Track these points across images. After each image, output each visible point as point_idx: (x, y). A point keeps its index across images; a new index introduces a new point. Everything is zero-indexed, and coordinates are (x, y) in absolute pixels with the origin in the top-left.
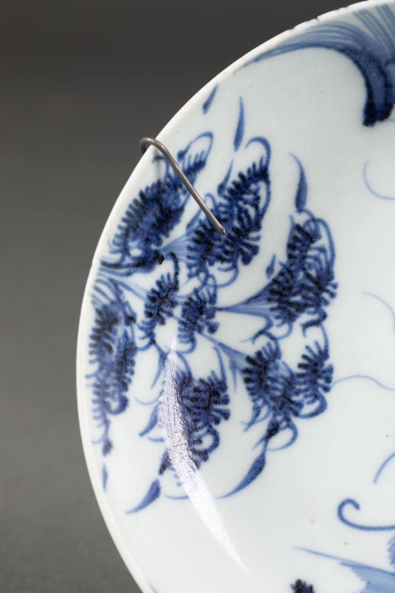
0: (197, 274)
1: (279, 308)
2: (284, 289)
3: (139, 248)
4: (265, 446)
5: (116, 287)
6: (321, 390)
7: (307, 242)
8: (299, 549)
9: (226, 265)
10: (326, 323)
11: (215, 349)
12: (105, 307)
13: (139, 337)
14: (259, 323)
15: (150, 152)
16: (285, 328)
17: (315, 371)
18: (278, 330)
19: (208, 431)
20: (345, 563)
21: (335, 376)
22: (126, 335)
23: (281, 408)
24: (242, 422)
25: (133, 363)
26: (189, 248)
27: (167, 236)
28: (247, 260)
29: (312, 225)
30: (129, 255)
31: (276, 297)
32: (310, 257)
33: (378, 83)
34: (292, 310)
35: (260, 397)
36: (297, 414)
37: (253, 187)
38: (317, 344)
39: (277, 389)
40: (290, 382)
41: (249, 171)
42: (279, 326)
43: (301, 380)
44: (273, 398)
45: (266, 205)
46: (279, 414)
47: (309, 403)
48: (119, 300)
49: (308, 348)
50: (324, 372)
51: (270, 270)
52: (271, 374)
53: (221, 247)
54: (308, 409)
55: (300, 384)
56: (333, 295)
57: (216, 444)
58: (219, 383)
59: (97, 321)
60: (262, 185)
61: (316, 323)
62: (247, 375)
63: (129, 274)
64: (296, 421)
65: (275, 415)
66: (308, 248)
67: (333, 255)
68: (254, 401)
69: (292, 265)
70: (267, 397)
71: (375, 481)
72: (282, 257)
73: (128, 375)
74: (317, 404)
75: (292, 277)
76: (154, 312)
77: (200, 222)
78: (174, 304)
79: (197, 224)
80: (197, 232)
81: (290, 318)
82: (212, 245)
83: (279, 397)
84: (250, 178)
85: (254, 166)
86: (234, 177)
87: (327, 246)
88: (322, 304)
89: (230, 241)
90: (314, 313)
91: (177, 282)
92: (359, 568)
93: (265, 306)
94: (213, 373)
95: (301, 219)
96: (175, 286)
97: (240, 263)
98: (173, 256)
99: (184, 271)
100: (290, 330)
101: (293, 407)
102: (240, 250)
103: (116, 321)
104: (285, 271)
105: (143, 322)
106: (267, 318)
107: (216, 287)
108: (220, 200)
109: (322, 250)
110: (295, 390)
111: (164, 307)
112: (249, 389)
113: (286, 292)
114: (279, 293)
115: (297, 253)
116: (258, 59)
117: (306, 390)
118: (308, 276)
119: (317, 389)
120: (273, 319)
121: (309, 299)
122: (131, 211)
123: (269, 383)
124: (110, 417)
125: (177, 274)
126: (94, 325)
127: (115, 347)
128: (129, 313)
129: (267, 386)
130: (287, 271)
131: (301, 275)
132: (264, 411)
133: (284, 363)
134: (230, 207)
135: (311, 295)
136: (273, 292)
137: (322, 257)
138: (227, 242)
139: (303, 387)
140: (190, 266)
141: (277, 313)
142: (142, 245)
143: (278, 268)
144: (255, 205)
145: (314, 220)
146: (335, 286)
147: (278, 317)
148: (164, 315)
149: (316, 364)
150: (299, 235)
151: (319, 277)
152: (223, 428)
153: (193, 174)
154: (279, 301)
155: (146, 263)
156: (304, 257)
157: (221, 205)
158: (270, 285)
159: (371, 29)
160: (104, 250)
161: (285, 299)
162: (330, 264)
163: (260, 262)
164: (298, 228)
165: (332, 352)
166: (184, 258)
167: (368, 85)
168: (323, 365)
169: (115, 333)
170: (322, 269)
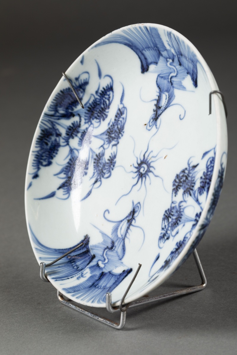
0: (88, 122)
2: (111, 131)
3: (63, 111)
4: (93, 186)
5: (52, 123)
6: (111, 169)
7: (120, 115)
8: (91, 224)
9: (98, 120)
10: (118, 145)
11: (89, 150)
12: (46, 130)
13: (62, 142)
14: (102, 143)
15: (63, 78)
16: (108, 145)
17: (111, 162)
18: (105, 146)
20: (101, 232)
21: (116, 165)
22: (56, 140)
24: (90, 177)
25: (58, 150)
26: (86, 113)
27: (76, 108)
28: (104, 120)
29: (123, 109)
30: (58, 112)
31: (108, 134)
32: (120, 121)
34: (111, 139)
35: (96, 169)
36: (103, 177)
37: (108, 93)
38: (114, 152)
39: (100, 167)
40: (104, 165)
41: (106, 87)
42: (107, 144)
43: (107, 165)
44: (99, 170)
45: (112, 100)
46: (99, 176)
47: (107, 173)
48: (54, 128)
49: (112, 153)
50: (113, 163)
51: (109, 124)
52: (100, 161)
53: (97, 114)
54: (106, 175)
55: (107, 166)
56: (122, 135)
58: (87, 162)
59: (41, 134)
60: (111, 92)
61: (115, 145)
62: (94, 161)
63: (58, 119)
64: (103, 179)
66: (120, 117)
67: (126, 121)
68: (94, 170)
71: (116, 204)
72: (113, 120)
73: (54, 154)
74: (109, 174)
75: (114, 127)
76: (70, 134)
77: (90, 104)
78: (78, 132)
79: (88, 105)
80: (88, 107)
81: (110, 142)
82: (94, 113)
84: (107, 90)
85: (108, 85)
86: (101, 89)
87: (125, 117)
88: (119, 138)
89: (100, 112)
90: (116, 141)
91: (80, 124)
92: (103, 234)
93: (105, 137)
95: (121, 106)
96: (79, 126)
97: (102, 120)
98: (79, 115)
99: (83, 121)
101: (103, 174)
102: (102, 116)
103: (51, 134)
104: (112, 125)
105: (65, 137)
106: (104, 141)
107: (93, 128)
108: (97, 97)
109: (123, 118)
110: (105, 168)
111: (74, 133)
112: (94, 166)
115: (117, 119)
116: (96, 46)
117: (107, 169)
118: (118, 127)
119: (110, 169)
120: (106, 141)
121: (116, 136)
122: (57, 97)
124: (41, 167)
125: (80, 121)
126: (39, 134)
127: (50, 144)
128: (58, 133)
129: (98, 165)
130: (113, 125)
131: (116, 127)
132: (96, 174)
133: (104, 158)
134: (100, 100)
135: (117, 134)
136: (108, 132)
137: (123, 121)
138: (99, 112)
140: (85, 119)
142: (65, 109)
143: (111, 124)
144: (109, 100)
145: (124, 107)
146: (123, 132)
147: (107, 141)
148: (74, 135)
150: (119, 112)
151: (120, 129)
153: (84, 86)
154: (109, 136)
155: (68, 115)
156: (118, 121)
157: (97, 98)
158: (108, 129)
160: (46, 110)
161: (110, 135)
162: (124, 124)
163: (107, 120)
164: (119, 110)
165: (117, 156)
166: (83, 116)
168: (114, 160)
169: (50, 139)
170: (121, 125)
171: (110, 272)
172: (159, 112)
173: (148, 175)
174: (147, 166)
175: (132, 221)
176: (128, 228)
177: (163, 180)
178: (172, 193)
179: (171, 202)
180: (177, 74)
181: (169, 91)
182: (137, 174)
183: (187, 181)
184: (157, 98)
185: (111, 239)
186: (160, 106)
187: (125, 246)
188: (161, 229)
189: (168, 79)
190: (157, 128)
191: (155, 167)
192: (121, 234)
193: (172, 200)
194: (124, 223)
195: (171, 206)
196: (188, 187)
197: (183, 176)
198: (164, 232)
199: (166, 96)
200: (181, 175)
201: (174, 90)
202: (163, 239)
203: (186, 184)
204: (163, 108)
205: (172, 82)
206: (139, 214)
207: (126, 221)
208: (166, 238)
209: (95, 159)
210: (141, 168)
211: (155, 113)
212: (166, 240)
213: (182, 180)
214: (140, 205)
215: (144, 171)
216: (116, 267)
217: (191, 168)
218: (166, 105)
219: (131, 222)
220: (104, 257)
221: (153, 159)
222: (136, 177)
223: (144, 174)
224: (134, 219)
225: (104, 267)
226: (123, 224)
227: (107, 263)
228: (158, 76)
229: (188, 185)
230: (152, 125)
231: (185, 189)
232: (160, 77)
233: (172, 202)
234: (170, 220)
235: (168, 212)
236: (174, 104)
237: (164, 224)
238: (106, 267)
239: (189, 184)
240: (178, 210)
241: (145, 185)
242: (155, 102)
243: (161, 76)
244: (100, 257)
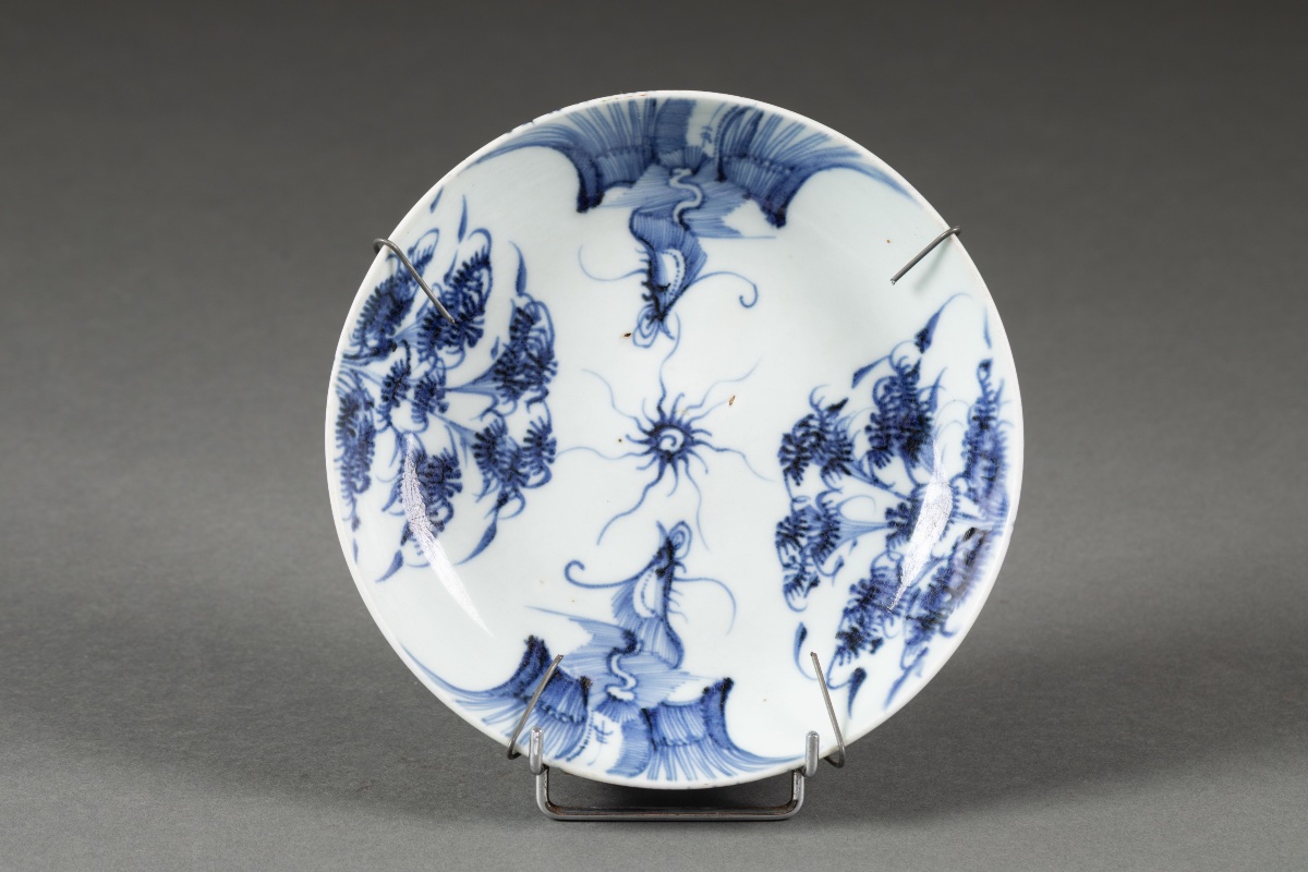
0: (427, 358)
1: (503, 387)
2: (508, 369)
3: (375, 338)
4: (496, 515)
5: (355, 375)
6: (545, 462)
7: (528, 324)
8: (531, 608)
9: (454, 348)
10: (548, 399)
11: (446, 427)
12: (348, 396)
13: (377, 421)
14: (486, 402)
15: (384, 251)
16: (510, 405)
17: (539, 445)
18: (503, 408)
19: (443, 504)
20: (573, 619)
21: (559, 448)
22: (366, 420)
23: (509, 480)
24: (475, 495)
25: (373, 445)
26: (420, 335)
27: (400, 325)
28: (472, 343)
29: (532, 308)
30: (367, 346)
31: (501, 376)
32: (531, 338)
33: (590, 174)
34: (517, 388)
35: (490, 470)
36: (524, 485)
37: (476, 274)
38: (540, 419)
39: (505, 462)
40: (517, 455)
41: (472, 259)
42: (504, 403)
43: (527, 453)
44: (502, 471)
45: (489, 291)
46: (507, 486)
47: (535, 474)
48: (359, 388)
49: (532, 423)
50: (548, 445)
51: (494, 351)
52: (498, 449)
53: (448, 332)
54: (534, 480)
55: (526, 456)
56: (554, 373)
57: (451, 515)
58: (451, 459)
59: (341, 409)
60: (484, 272)
61: (539, 400)
62: (476, 451)
63: (367, 363)
64: (523, 491)
65: (504, 487)
66: (529, 329)
67: (553, 335)
68: (484, 474)
69: (514, 346)
70: (496, 470)
71: (598, 543)
72: (505, 339)
73: (369, 456)
75: (515, 357)
76: (390, 396)
77: (429, 309)
78: (407, 387)
79: (425, 312)
80: (426, 319)
81: (514, 396)
82: (440, 330)
83: (506, 470)
84: (473, 267)
85: (477, 255)
86: (459, 266)
87: (547, 327)
88: (544, 382)
89: (456, 325)
90: (537, 390)
91: (409, 367)
92: (585, 623)
93: (491, 385)
94: (445, 449)
95: (522, 302)
96: (407, 371)
97: (466, 346)
98: (405, 343)
99: (415, 356)
100: (515, 407)
101: (521, 478)
102: (466, 333)
103: (357, 407)
104: (508, 352)
105: (380, 406)
106: (493, 396)
107: (444, 369)
108: (446, 288)
109: (542, 331)
110: (521, 463)
111: (398, 391)
112: (479, 463)
113: (510, 372)
114: (504, 373)
115: (519, 334)
116: (479, 161)
117: (532, 462)
118: (530, 356)
119: (541, 461)
120: (499, 397)
121: (532, 377)
122: (368, 306)
123: (497, 457)
124: (356, 495)
125: (409, 359)
126: (339, 412)
127: (357, 431)
128: (368, 399)
129: (496, 460)
130: (511, 352)
131: (523, 355)
132: (494, 482)
133: (511, 438)
134: (455, 294)
135: (533, 373)
136: (498, 372)
137: (542, 337)
138: (453, 327)
139: (529, 460)
140: (420, 352)
141: (502, 392)
142: (377, 336)
143: (501, 350)
144: (479, 292)
145: (533, 303)
146: (555, 365)
147: (503, 396)
148: (398, 398)
149: (540, 438)
150: (520, 318)
151: (540, 357)
152: (456, 500)
153: (422, 267)
154: (504, 380)
155: (382, 351)
156: (526, 338)
157: (447, 293)
158: (495, 365)
159: (582, 128)
160: (345, 344)
161: (509, 378)
162: (550, 344)
163: (485, 344)
164: (519, 311)
165: (555, 427)
166: (415, 344)
167: (581, 176)
168: (546, 439)
169: (357, 418)
170: (542, 349)
171: (664, 704)
172: (665, 299)
173: (692, 452)
174: (682, 431)
175: (673, 569)
176: (667, 590)
177: (744, 456)
178: (786, 480)
179: (789, 501)
180: (703, 202)
181: (681, 245)
182: (651, 456)
183: (823, 443)
184: (645, 266)
185: (617, 627)
186: (663, 282)
187: (674, 634)
188: (781, 567)
189: (671, 216)
190: (672, 338)
191: (709, 430)
192: (648, 609)
193: (790, 495)
194: (647, 580)
195: (793, 510)
196: (833, 456)
197: (807, 435)
198: (793, 572)
199: (675, 257)
200: (799, 434)
201: (697, 241)
202: (799, 589)
203: (824, 451)
204: (677, 289)
205: (686, 222)
206: (688, 549)
207: (654, 576)
208: (805, 584)
209: (476, 447)
210: (662, 439)
211: (652, 302)
212: (809, 589)
213: (806, 445)
214: (687, 527)
215: (674, 444)
216: (673, 688)
217: (826, 414)
218: (683, 279)
219: (672, 574)
220: (617, 676)
221: (693, 413)
222: (651, 464)
223: (679, 452)
224: (678, 564)
225: (636, 697)
226: (645, 585)
227: (637, 686)
228: (635, 212)
229: (831, 452)
230: (651, 334)
231: (825, 463)
232: (641, 214)
233: (794, 500)
234: (803, 542)
235: (790, 524)
236: (711, 274)
237: (787, 553)
238: (640, 696)
239: (833, 449)
240: (821, 512)
241: (690, 478)
242: (644, 277)
243: (643, 211)
244: (605, 677)
